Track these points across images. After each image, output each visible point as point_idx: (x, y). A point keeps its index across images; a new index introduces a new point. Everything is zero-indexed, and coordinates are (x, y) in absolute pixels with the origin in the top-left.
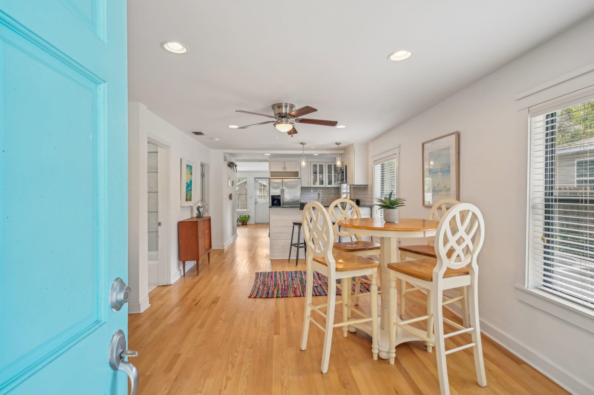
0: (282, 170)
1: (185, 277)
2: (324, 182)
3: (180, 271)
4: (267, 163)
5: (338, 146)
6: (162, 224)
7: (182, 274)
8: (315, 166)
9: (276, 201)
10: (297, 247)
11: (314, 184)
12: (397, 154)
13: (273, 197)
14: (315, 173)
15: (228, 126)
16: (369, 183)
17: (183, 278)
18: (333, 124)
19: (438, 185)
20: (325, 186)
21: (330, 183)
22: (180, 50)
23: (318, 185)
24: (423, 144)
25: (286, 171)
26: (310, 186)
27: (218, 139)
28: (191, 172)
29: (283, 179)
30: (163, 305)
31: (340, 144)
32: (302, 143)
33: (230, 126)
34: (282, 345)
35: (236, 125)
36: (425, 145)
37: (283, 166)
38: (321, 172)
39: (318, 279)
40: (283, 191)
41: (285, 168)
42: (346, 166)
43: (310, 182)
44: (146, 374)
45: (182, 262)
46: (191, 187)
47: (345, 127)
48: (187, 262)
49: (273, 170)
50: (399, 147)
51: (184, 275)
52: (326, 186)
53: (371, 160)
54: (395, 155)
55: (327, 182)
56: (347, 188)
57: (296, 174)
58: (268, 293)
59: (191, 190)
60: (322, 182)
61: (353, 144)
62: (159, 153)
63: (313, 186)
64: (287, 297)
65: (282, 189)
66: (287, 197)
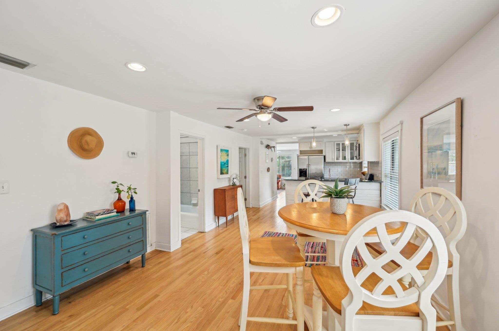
0: (308, 149)
1: (219, 228)
2: (347, 157)
3: (216, 222)
4: (298, 144)
5: (347, 127)
6: (200, 191)
7: (217, 225)
8: (338, 145)
9: (303, 173)
11: (337, 159)
12: (400, 131)
13: (300, 170)
14: (338, 150)
16: (380, 160)
17: (218, 228)
18: (310, 109)
19: (437, 166)
20: (347, 161)
21: (352, 158)
22: (141, 69)
23: (341, 160)
24: (422, 119)
25: (312, 149)
26: (334, 161)
27: (246, 130)
28: (227, 154)
29: (309, 156)
30: (188, 247)
31: (349, 125)
34: (228, 312)
36: (424, 119)
38: (344, 149)
39: (311, 246)
40: (309, 165)
41: (311, 147)
42: (359, 145)
44: (126, 308)
45: (217, 217)
46: (228, 164)
47: (339, 110)
48: (220, 218)
49: (302, 149)
50: (402, 123)
51: (218, 226)
52: (349, 161)
53: (381, 138)
54: (398, 132)
55: (349, 158)
57: (320, 152)
59: (228, 166)
60: (344, 158)
61: (363, 124)
62: (198, 143)
63: (336, 161)
65: (308, 164)
66: (313, 169)
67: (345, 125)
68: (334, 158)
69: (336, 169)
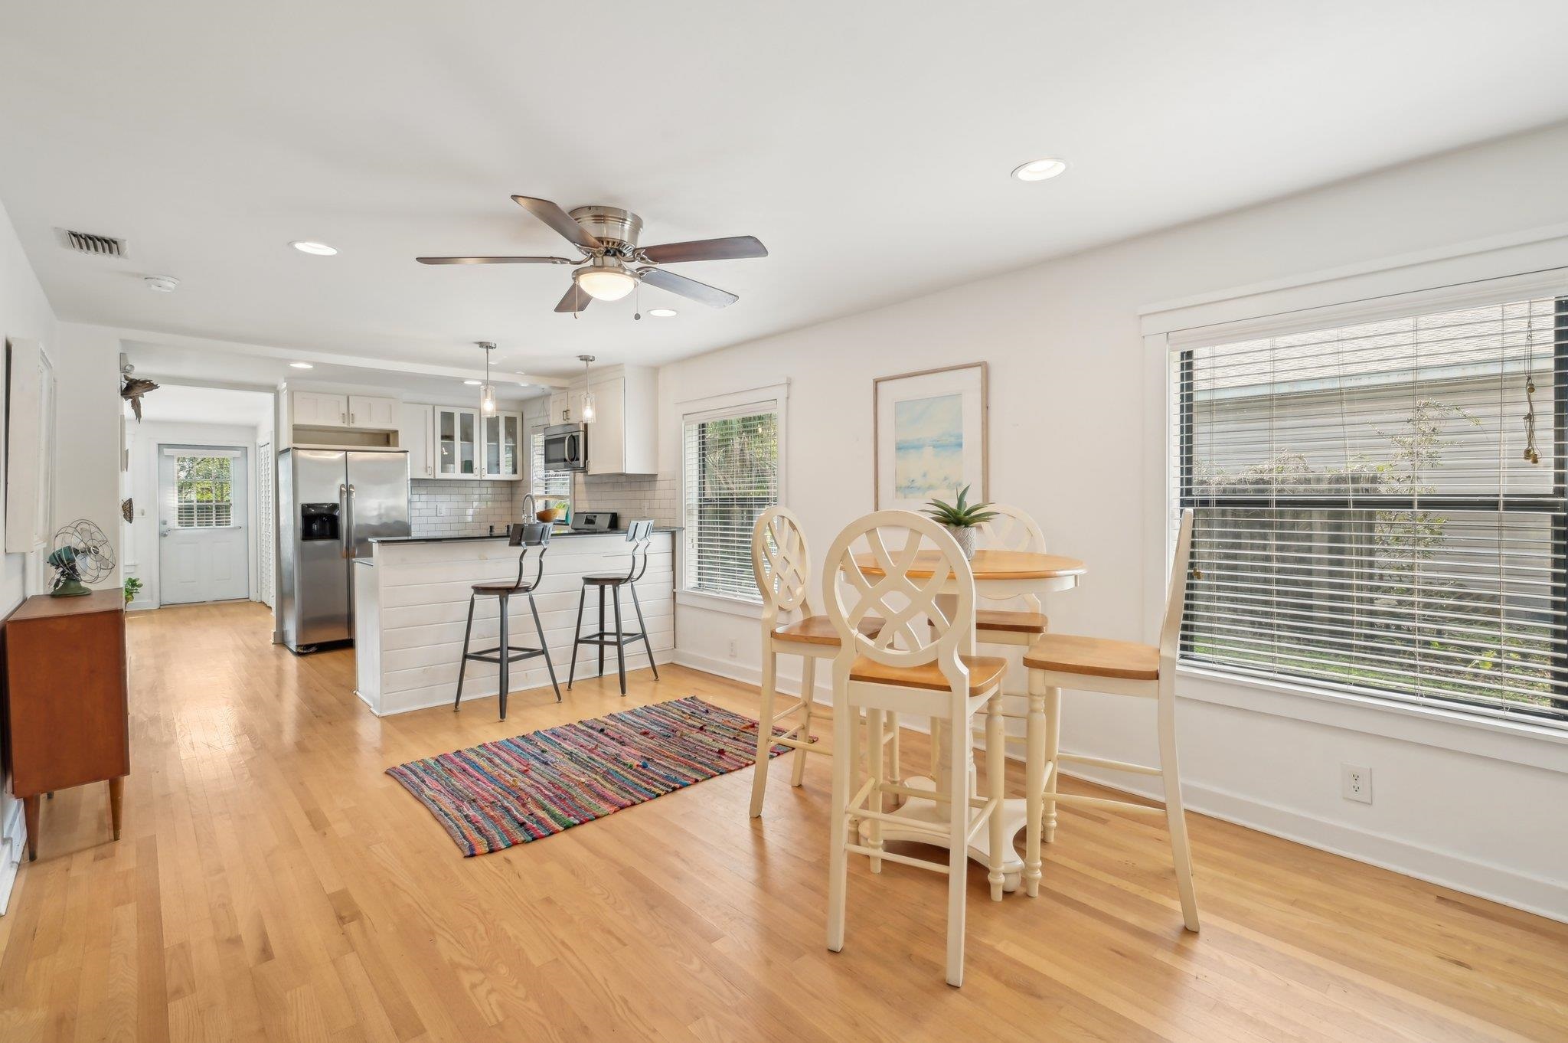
0: (337, 423)
2: (476, 464)
3: (9, 843)
5: (585, 366)
8: (448, 417)
9: (320, 524)
10: (500, 661)
11: (444, 470)
12: (781, 401)
13: (306, 508)
14: (447, 437)
15: (291, 244)
16: (664, 470)
19: (925, 475)
20: (478, 478)
21: (493, 467)
23: (456, 473)
24: (876, 382)
25: (352, 425)
26: (432, 477)
29: (346, 451)
31: (593, 359)
32: (481, 344)
33: (301, 246)
35: (330, 244)
36: (881, 385)
37: (344, 410)
38: (467, 436)
40: (347, 491)
41: (348, 416)
42: (586, 423)
43: (430, 464)
49: (302, 421)
50: (789, 384)
51: (32, 858)
52: (483, 478)
53: (674, 410)
54: (772, 402)
55: (485, 465)
56: (546, 484)
57: (387, 438)
58: (522, 824)
60: (468, 467)
61: (621, 364)
63: (440, 475)
64: (597, 817)
65: (342, 485)
66: (363, 508)
67: (585, 358)
68: (432, 466)
69: (432, 505)
